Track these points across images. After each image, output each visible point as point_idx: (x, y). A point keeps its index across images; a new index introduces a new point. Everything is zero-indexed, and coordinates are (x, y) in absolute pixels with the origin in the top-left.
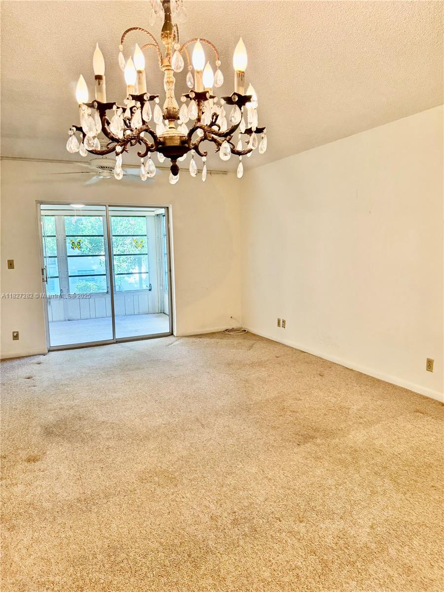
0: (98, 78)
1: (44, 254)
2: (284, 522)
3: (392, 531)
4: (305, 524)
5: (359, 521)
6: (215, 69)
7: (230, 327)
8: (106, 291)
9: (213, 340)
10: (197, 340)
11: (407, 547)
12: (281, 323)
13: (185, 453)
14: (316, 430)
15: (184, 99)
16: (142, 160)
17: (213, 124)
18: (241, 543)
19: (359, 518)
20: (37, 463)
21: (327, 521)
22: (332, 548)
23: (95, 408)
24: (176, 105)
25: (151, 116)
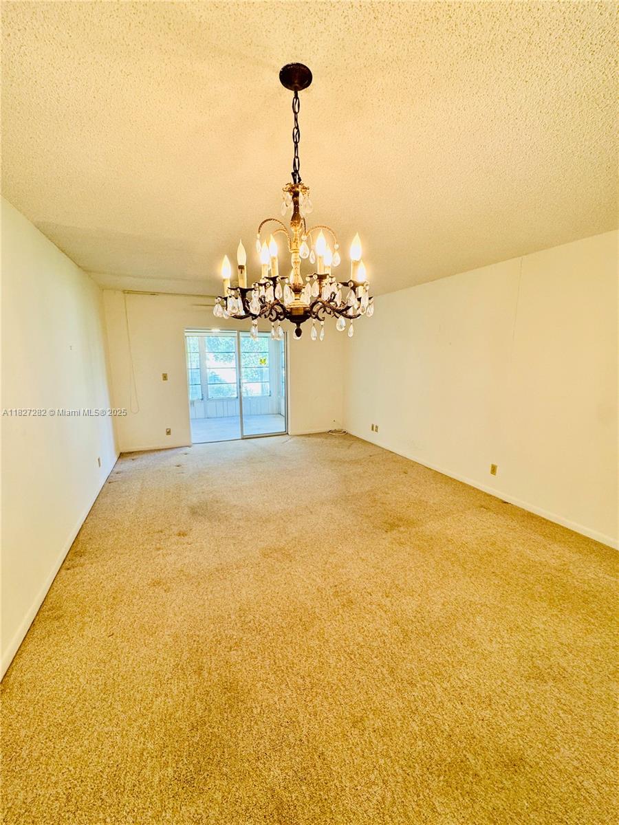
0: (241, 267)
1: (190, 366)
2: (374, 596)
3: (459, 609)
4: (390, 599)
5: (433, 598)
6: (334, 251)
7: (333, 429)
8: (236, 396)
9: (319, 440)
10: (307, 439)
11: (471, 623)
12: (374, 428)
13: (296, 535)
14: (400, 520)
15: (308, 279)
16: (273, 324)
17: (331, 300)
18: (341, 612)
19: (433, 596)
20: (186, 537)
21: (408, 598)
22: (412, 621)
23: (229, 493)
24: (302, 282)
25: (281, 295)
